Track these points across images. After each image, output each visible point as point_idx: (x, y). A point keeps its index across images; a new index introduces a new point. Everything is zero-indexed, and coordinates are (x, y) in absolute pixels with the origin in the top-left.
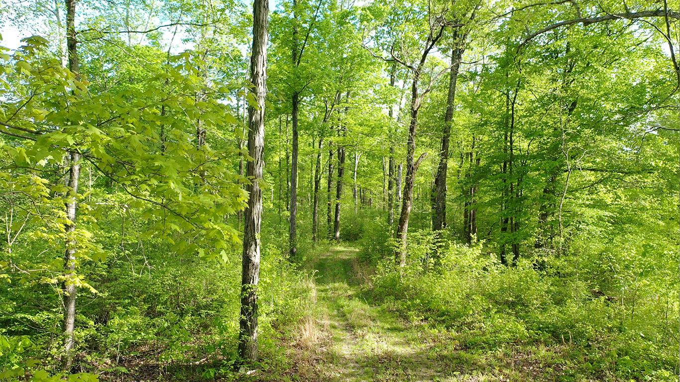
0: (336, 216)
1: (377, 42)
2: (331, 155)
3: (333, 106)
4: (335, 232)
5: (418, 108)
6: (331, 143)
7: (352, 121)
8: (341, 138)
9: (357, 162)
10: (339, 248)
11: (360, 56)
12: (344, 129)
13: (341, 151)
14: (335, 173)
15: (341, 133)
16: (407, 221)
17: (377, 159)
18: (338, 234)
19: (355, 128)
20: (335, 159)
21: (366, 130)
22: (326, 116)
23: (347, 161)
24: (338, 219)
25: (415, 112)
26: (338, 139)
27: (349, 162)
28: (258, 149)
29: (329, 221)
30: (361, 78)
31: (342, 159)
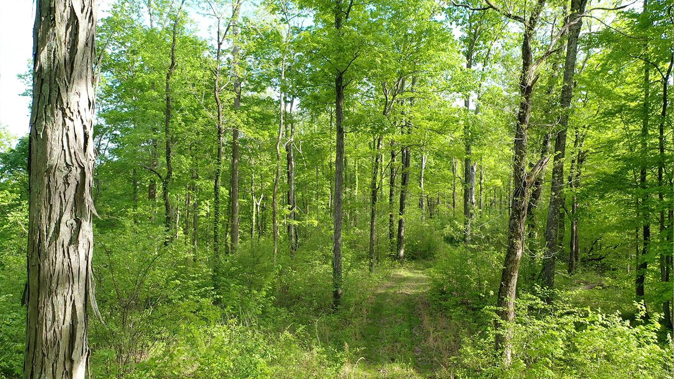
0: (400, 231)
1: (449, 15)
2: (393, 156)
3: (394, 96)
4: (399, 249)
5: (534, 82)
6: (393, 142)
7: (418, 115)
8: (405, 136)
9: (424, 163)
10: (403, 273)
11: (429, 31)
12: (408, 124)
13: (405, 152)
14: (398, 178)
15: (406, 129)
16: (516, 275)
17: (445, 159)
18: (402, 252)
19: (422, 123)
20: (397, 162)
21: (437, 125)
22: (385, 108)
23: (413, 163)
24: (402, 234)
25: (529, 89)
26: (400, 137)
27: (415, 163)
28: (60, 177)
29: (391, 236)
30: (429, 59)
31: (406, 162)
